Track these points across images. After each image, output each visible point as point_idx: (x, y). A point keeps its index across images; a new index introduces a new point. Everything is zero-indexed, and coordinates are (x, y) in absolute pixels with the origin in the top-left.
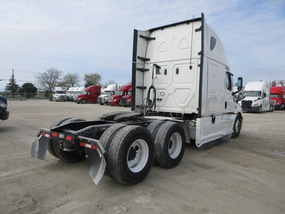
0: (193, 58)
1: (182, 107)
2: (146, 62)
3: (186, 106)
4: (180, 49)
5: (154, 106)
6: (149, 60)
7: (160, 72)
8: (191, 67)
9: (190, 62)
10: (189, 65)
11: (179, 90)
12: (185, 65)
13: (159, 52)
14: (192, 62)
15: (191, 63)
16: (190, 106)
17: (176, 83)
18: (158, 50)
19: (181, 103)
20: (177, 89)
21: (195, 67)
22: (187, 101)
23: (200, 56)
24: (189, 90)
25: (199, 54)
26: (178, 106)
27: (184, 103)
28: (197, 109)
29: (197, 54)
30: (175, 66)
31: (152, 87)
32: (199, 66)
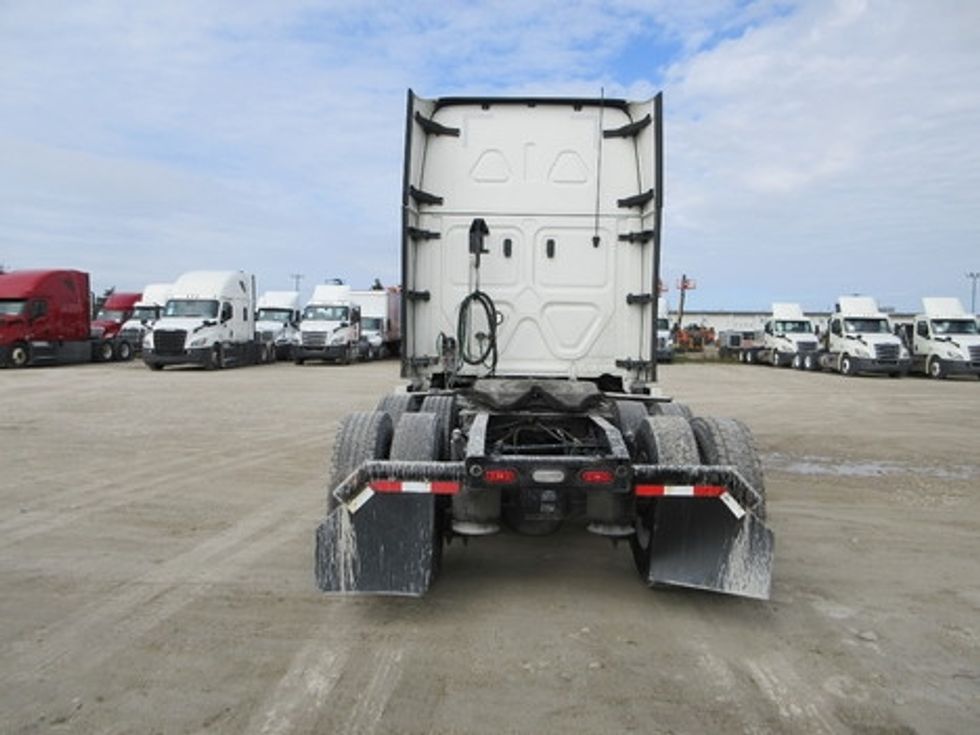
0: (604, 213)
1: (568, 360)
2: (427, 209)
3: (579, 355)
4: (556, 181)
6: (438, 201)
7: (485, 247)
8: (596, 241)
9: (594, 225)
10: (593, 234)
11: (556, 308)
12: (577, 232)
13: (478, 181)
14: (601, 225)
15: (597, 228)
16: (593, 357)
17: (546, 285)
18: (471, 172)
19: (564, 346)
20: (551, 304)
21: (609, 239)
22: (587, 340)
23: (625, 211)
24: (591, 309)
25: (622, 203)
26: (555, 356)
27: (575, 346)
28: (619, 364)
29: (615, 205)
30: (543, 233)
31: (477, 296)
32: (622, 238)
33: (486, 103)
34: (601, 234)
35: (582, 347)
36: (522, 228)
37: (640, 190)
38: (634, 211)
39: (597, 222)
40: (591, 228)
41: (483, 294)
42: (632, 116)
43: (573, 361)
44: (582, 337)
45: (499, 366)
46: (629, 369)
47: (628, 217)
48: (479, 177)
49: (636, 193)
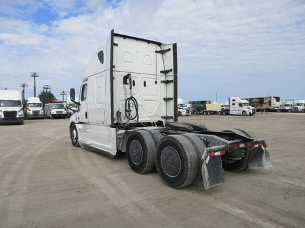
0: (158, 74)
3: (153, 115)
5: (137, 117)
8: (156, 82)
10: (155, 80)
11: (147, 102)
12: (151, 79)
14: (157, 78)
16: (156, 116)
17: (144, 95)
18: (122, 58)
19: (149, 113)
20: (146, 100)
21: (159, 82)
22: (155, 111)
23: (162, 74)
24: (155, 102)
25: (161, 72)
26: (147, 116)
27: (151, 113)
28: (162, 117)
29: (160, 72)
30: (143, 79)
31: (132, 98)
32: (162, 82)
33: (125, 37)
34: (157, 80)
35: (153, 113)
36: (138, 77)
37: (165, 69)
38: (164, 74)
39: (156, 77)
40: (154, 78)
41: (134, 98)
42: (162, 48)
43: (151, 117)
44: (154, 109)
45: (139, 120)
46: (164, 119)
47: (163, 76)
48: (125, 60)
49: (164, 70)
